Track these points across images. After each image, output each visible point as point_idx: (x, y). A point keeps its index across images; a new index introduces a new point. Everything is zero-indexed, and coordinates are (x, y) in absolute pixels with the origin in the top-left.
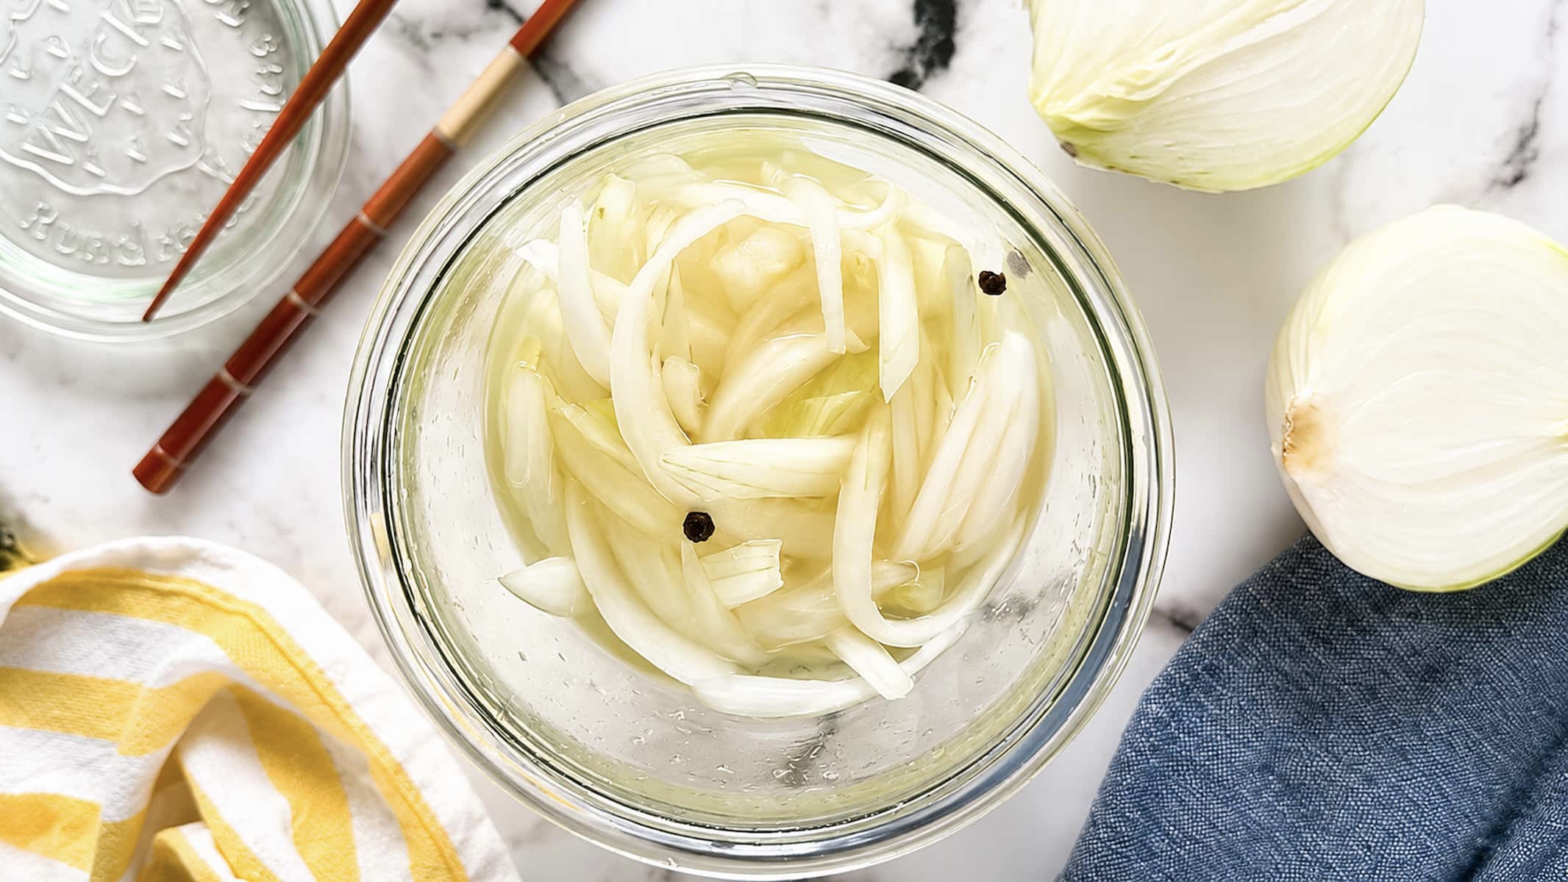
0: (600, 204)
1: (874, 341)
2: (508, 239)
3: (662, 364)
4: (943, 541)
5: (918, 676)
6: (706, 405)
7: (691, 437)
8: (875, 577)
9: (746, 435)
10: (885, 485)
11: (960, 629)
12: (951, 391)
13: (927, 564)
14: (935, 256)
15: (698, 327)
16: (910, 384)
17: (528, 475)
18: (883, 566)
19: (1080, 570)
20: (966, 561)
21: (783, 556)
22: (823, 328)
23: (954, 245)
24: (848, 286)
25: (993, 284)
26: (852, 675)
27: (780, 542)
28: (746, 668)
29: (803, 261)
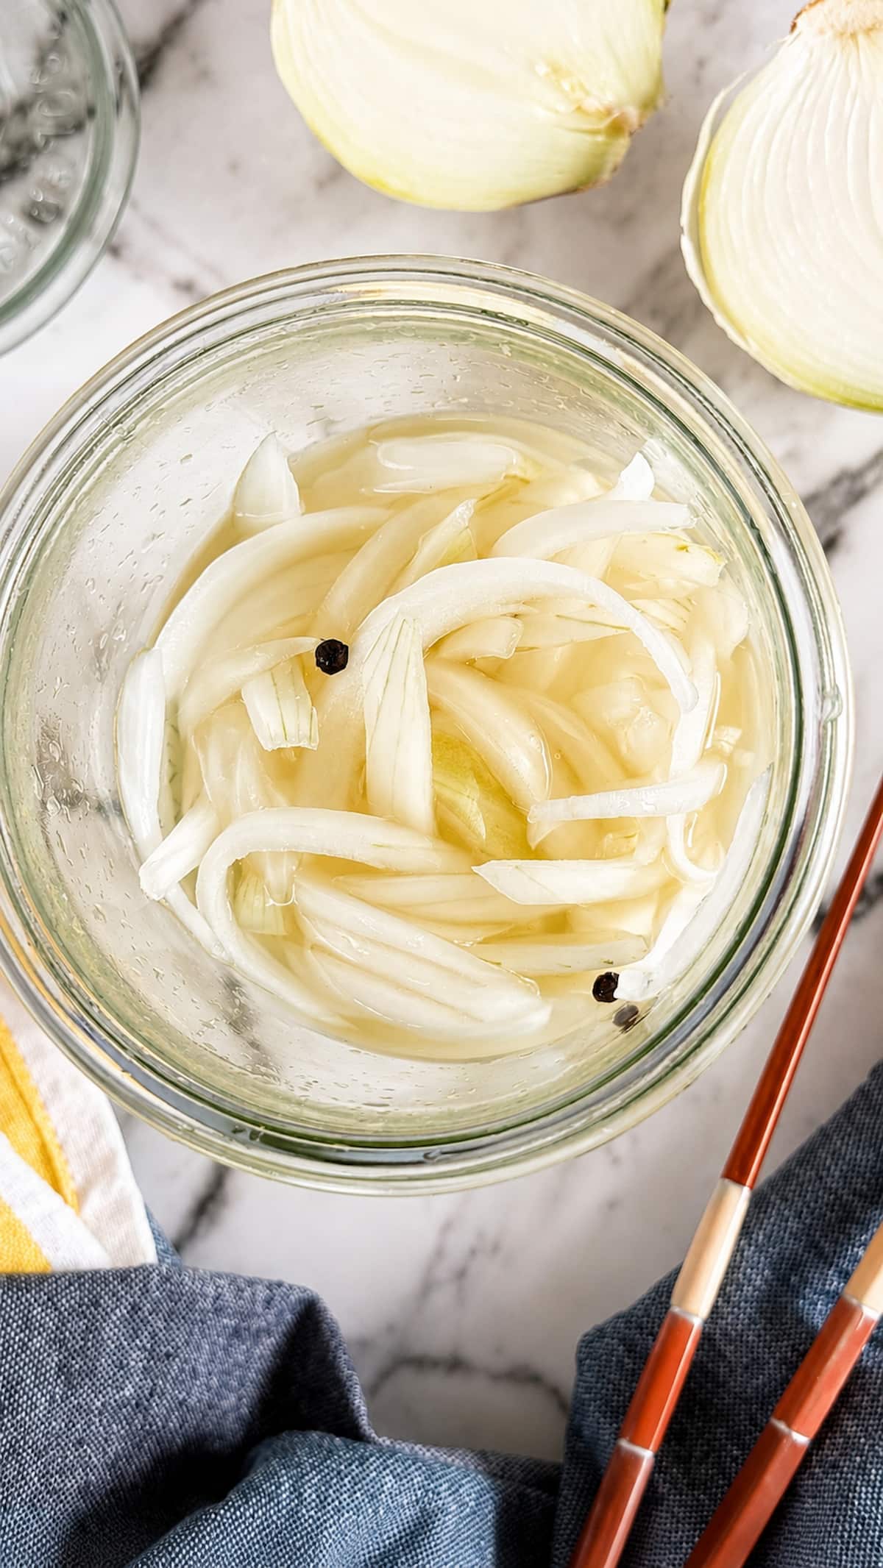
0: (694, 548)
1: (538, 854)
2: (654, 445)
3: (516, 616)
4: (317, 933)
5: (163, 905)
6: (469, 665)
7: (433, 649)
8: (276, 856)
9: (434, 708)
10: (381, 867)
11: (216, 952)
12: (485, 941)
13: (292, 915)
14: (637, 923)
15: (554, 658)
16: (494, 895)
17: (390, 465)
18: (287, 867)
19: (282, 1088)
20: (292, 957)
21: (300, 751)
22: (555, 795)
23: (648, 942)
24: (601, 826)
25: (605, 987)
26: (166, 831)
27: (314, 746)
28: (173, 710)
29: (630, 773)
